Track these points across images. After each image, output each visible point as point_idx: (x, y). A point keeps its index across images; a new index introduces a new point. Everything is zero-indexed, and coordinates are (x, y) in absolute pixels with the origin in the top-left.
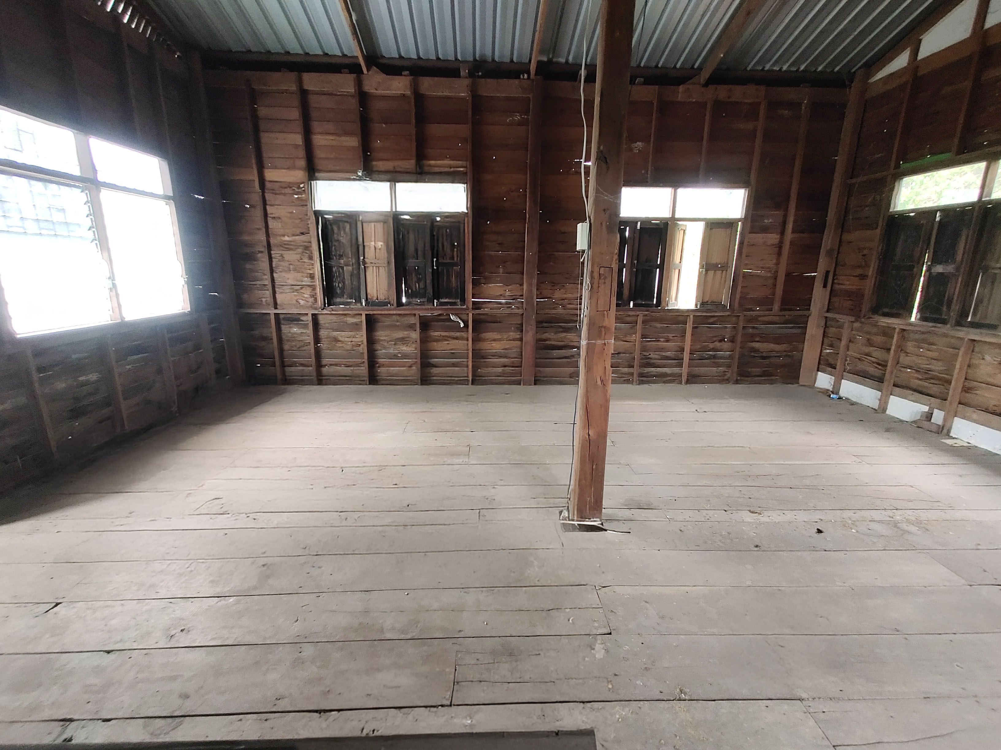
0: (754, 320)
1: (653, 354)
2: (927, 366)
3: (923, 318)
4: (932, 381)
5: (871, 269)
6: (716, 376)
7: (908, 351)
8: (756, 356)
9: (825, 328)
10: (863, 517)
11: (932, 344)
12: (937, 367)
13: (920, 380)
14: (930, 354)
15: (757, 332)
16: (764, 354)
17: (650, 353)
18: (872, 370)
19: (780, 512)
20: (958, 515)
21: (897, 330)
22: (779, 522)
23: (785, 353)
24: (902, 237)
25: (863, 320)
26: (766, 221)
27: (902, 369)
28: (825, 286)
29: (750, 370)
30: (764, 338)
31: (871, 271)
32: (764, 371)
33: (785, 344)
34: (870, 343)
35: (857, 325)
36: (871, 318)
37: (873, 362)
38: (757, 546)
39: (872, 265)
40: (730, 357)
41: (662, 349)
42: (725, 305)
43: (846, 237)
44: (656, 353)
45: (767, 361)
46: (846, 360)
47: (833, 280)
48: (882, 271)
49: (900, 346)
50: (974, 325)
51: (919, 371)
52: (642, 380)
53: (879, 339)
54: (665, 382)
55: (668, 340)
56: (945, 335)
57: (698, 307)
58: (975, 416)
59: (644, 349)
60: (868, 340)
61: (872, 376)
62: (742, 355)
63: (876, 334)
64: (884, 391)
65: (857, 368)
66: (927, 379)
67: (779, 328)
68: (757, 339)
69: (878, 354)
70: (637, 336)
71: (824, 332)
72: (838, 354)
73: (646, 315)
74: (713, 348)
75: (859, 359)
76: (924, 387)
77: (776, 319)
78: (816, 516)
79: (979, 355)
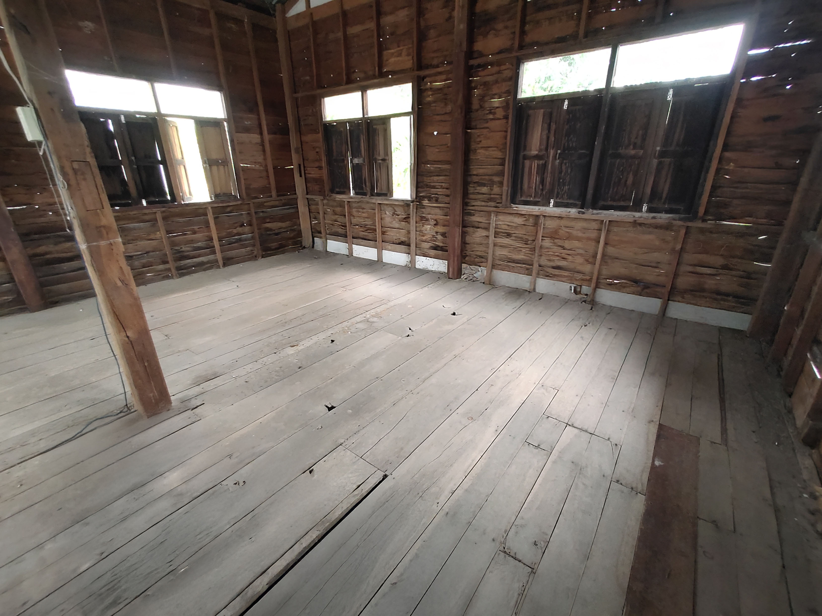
0: (261, 205)
1: (185, 247)
2: (364, 223)
3: (356, 193)
4: (369, 231)
5: (323, 162)
6: (246, 255)
7: (354, 215)
8: (272, 234)
9: (309, 206)
10: (352, 323)
11: (364, 209)
12: (369, 222)
13: (363, 231)
14: (364, 215)
15: (265, 215)
16: (276, 231)
17: (181, 247)
18: (340, 230)
19: (309, 339)
20: (392, 304)
21: (346, 202)
22: (309, 346)
23: (289, 228)
24: (334, 140)
25: (327, 198)
26: (246, 123)
27: (354, 227)
28: (301, 176)
29: (269, 245)
30: (273, 219)
31: (324, 164)
32: (280, 244)
33: (288, 221)
34: (335, 213)
35: (325, 201)
36: (331, 196)
37: (340, 225)
38: (300, 368)
39: (323, 160)
40: (253, 238)
41: (192, 241)
42: (235, 196)
43: (304, 138)
44: (187, 245)
45: (279, 236)
46: (326, 227)
47: (305, 171)
48: (329, 163)
49: (350, 212)
50: (379, 195)
51: (362, 227)
52: (182, 273)
53: (338, 209)
54: (205, 270)
55: (196, 232)
56: (368, 203)
57: (213, 199)
58: (390, 247)
59: (173, 244)
60: (334, 211)
61: (341, 234)
62: (261, 236)
63: (336, 207)
64: (349, 242)
65: (333, 231)
66: (366, 230)
67: (280, 210)
68: (268, 221)
69: (340, 219)
70: (162, 233)
71: (309, 209)
72: (320, 223)
73: (164, 212)
74: (237, 233)
75: (332, 224)
76: (366, 236)
77: (277, 203)
78: (329, 333)
79: (384, 212)
